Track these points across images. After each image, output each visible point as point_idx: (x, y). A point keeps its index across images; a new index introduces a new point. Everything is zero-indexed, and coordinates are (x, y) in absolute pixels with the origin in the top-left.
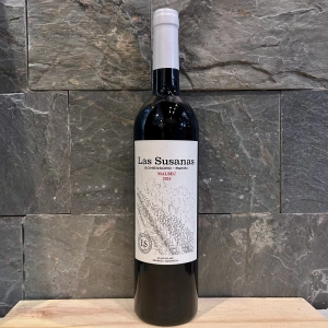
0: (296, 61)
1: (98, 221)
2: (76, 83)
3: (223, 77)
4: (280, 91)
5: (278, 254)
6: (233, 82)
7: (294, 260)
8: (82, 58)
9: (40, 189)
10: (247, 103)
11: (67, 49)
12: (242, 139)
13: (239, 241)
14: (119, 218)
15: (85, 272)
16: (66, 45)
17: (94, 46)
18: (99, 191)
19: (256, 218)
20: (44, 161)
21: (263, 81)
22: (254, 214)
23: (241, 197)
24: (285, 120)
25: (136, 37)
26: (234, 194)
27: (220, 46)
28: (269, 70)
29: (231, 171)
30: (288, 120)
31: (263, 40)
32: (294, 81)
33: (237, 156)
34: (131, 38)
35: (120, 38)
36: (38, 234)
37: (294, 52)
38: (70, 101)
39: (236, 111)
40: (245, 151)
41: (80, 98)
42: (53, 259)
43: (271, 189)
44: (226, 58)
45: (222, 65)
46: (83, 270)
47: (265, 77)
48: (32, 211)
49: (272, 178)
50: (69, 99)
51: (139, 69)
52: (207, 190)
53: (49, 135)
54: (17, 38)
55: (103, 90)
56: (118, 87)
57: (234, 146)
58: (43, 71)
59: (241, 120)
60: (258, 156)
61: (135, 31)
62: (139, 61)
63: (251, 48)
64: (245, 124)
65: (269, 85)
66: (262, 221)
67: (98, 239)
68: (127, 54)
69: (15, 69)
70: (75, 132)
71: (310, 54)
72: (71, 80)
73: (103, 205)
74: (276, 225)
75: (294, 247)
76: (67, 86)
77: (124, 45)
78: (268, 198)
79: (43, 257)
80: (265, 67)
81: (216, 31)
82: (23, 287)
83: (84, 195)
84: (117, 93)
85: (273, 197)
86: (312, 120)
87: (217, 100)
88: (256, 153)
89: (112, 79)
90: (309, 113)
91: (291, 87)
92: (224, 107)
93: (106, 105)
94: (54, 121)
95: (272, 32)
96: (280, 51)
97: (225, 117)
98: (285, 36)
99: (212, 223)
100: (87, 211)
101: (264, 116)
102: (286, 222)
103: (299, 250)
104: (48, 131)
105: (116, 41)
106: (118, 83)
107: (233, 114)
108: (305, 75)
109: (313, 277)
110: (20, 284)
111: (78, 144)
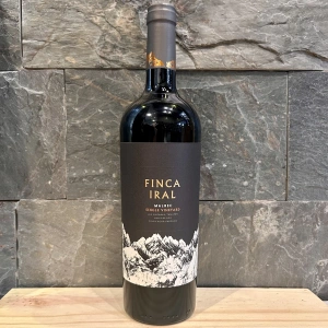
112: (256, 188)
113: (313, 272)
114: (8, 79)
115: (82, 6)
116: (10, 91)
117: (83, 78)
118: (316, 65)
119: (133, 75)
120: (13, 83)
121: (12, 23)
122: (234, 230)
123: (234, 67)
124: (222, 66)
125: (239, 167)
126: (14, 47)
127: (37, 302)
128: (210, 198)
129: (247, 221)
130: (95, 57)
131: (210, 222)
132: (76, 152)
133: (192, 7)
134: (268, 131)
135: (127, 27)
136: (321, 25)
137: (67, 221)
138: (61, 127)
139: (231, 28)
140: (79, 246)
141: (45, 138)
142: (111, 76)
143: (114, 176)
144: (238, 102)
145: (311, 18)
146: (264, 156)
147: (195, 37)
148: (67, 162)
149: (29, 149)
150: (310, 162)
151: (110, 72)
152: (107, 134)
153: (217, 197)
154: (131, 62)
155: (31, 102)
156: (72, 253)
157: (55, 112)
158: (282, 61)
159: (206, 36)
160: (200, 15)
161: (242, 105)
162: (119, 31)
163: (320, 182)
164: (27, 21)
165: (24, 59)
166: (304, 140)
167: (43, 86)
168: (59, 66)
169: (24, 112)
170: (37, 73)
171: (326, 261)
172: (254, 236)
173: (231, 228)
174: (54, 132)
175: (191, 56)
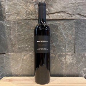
0: (78, 11)
1: (25, 55)
2: (19, 18)
3: (58, 16)
4: (74, 19)
5: (74, 64)
6: (61, 17)
7: (78, 66)
8: (20, 11)
9: (9, 46)
10: (65, 23)
11: (16, 9)
12: (64, 32)
13: (63, 60)
14: (30, 54)
15: (21, 69)
16: (16, 8)
17: (23, 8)
18: (25, 47)
19: (68, 54)
20: (10, 39)
21: (69, 17)
22: (67, 53)
23: (64, 48)
24: (75, 27)
25: (35, 6)
26: (61, 48)
27: (57, 7)
28: (71, 14)
29: (61, 41)
30: (76, 27)
31: (69, 6)
32: (78, 17)
33: (62, 37)
34: (33, 6)
35: (30, 6)
36: (9, 58)
37: (77, 8)
38: (17, 23)
39: (62, 25)
40: (65, 36)
41: (20, 22)
42: (13, 65)
43: (72, 46)
44: (59, 11)
45: (58, 12)
46: (21, 68)
47: (70, 15)
48: (7, 52)
49: (72, 43)
50: (17, 22)
51: (36, 14)
52: (54, 47)
53: (12, 32)
54: (3, 6)
55: (26, 20)
56: (30, 19)
57: (61, 34)
58: (10, 15)
59: (63, 28)
60: (68, 37)
61: (34, 4)
62: (35, 12)
63: (66, 8)
64: (64, 28)
65: (71, 18)
66: (69, 55)
67: (25, 60)
68: (32, 10)
69: (3, 14)
70: (18, 31)
71: (82, 9)
72: (17, 17)
73: (26, 51)
74: (73, 56)
75: (78, 62)
76: (16, 19)
77: (31, 8)
78: (71, 49)
79: (10, 65)
80: (70, 13)
81: (56, 3)
82: (5, 73)
83: (21, 48)
84: (29, 20)
85: (72, 48)
86: (83, 27)
87: (57, 22)
88: (68, 36)
89: (28, 17)
90: (82, 25)
91: (77, 18)
92: (59, 24)
93: (27, 24)
94: (13, 28)
95: (71, 3)
96: (74, 8)
97: (59, 26)
98: (75, 4)
99: (56, 55)
100: (22, 52)
101: (70, 26)
102: (76, 55)
103: (80, 63)
104: (11, 31)
105: (29, 7)
106: (30, 18)
107: (61, 26)
108: (81, 15)
109: (83, 70)
110: (4, 72)
111: (19, 34)
112: (66, 49)
113: (82, 71)
114: (3, 23)
115: (21, 4)
116: (3, 26)
117: (21, 22)
118: (81, 17)
119: (34, 21)
120: (4, 24)
121: (4, 9)
122: (61, 61)
123: (60, 18)
124: (57, 18)
125: (62, 44)
126: (4, 15)
127: (10, 80)
128: (54, 52)
129: (64, 58)
130: (24, 17)
131: (54, 58)
132: (20, 41)
133: (49, 4)
134: (69, 35)
135: (32, 9)
136: (82, 7)
137: (18, 59)
138: (16, 35)
139: (59, 9)
140: (21, 65)
141: (12, 37)
142: (29, 21)
143: (29, 47)
144: (61, 27)
145: (79, 5)
146: (68, 41)
147: (50, 11)
148: (18, 43)
149: (8, 40)
150: (80, 42)
151: (28, 20)
152: (28, 36)
153: (56, 52)
154: (33, 18)
155: (8, 28)
156: (19, 67)
157: (14, 31)
158: (72, 17)
159: (52, 11)
160: (51, 5)
161: (62, 28)
162: (30, 10)
163: (83, 48)
164: (7, 8)
165: (7, 18)
166: (78, 37)
167: (11, 24)
168: (15, 19)
169: (7, 31)
170: (10, 21)
171: (85, 69)
172: (66, 62)
173: (60, 60)
174: (14, 36)
175: (49, 16)
